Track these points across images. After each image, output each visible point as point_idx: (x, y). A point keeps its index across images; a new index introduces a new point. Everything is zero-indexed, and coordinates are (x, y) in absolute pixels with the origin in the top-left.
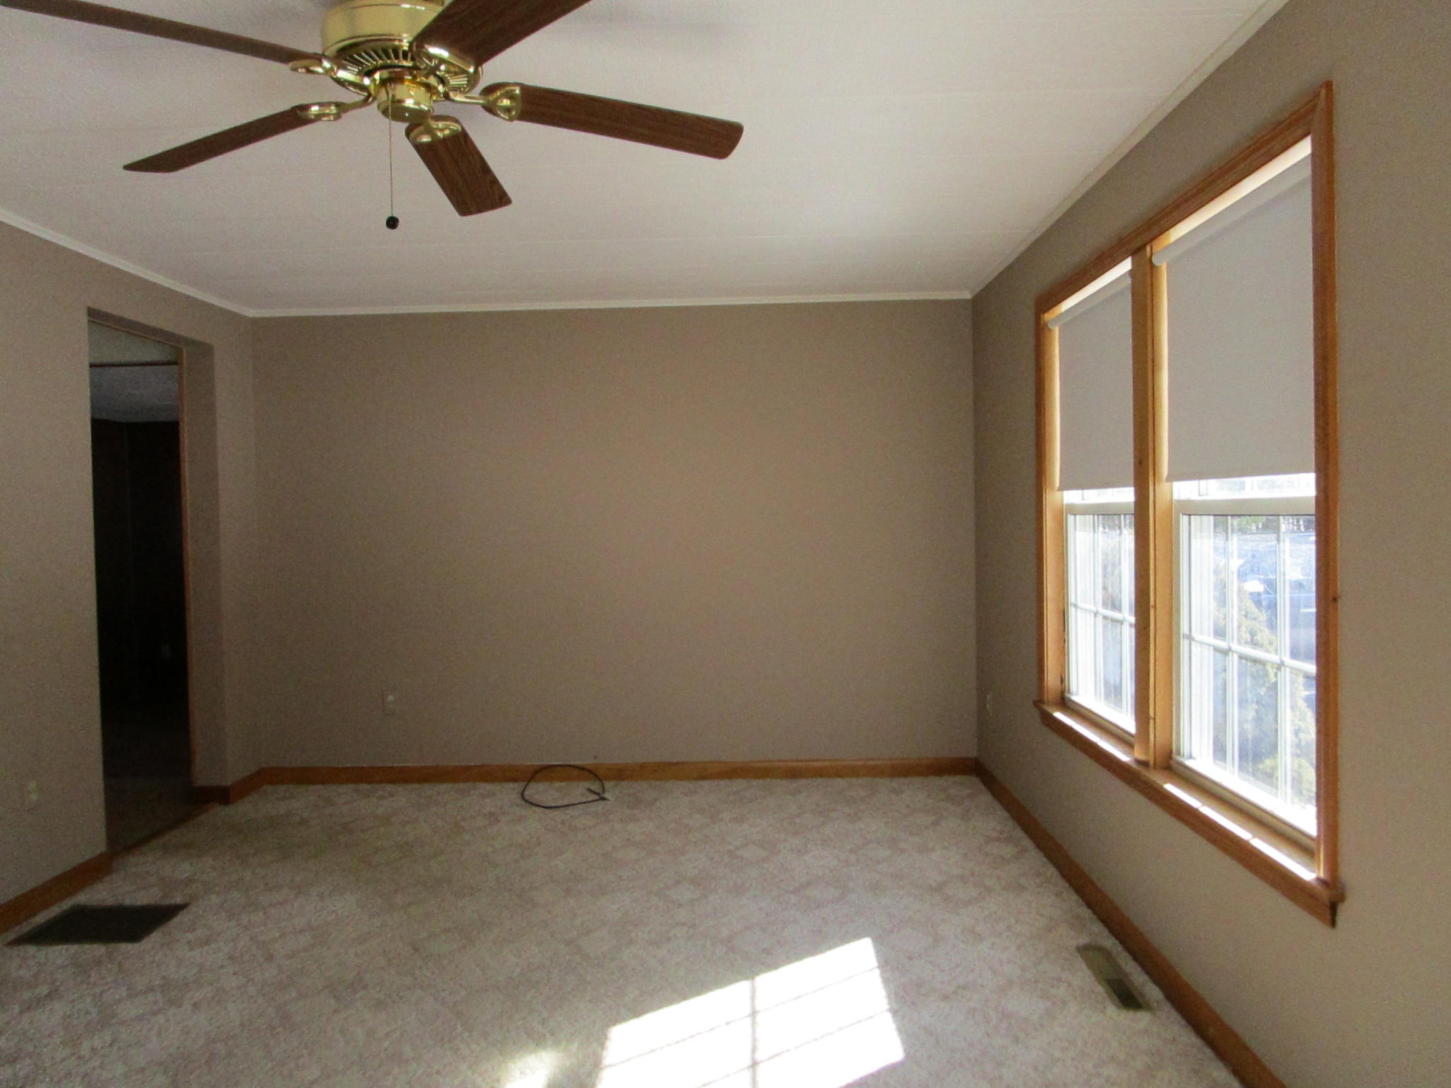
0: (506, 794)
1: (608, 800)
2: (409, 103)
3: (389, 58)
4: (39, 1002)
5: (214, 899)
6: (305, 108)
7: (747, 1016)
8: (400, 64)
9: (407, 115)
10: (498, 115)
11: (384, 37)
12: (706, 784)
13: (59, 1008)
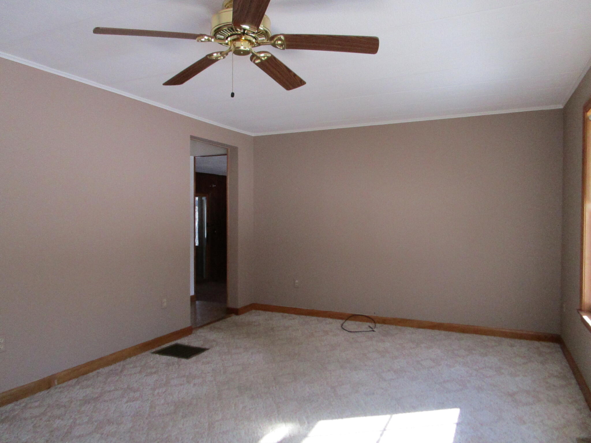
0: (337, 323)
1: (375, 331)
2: (242, 48)
3: (234, 31)
4: (151, 374)
5: (218, 348)
6: (211, 55)
7: (381, 431)
8: (238, 33)
9: (242, 53)
10: (277, 48)
11: (228, 24)
12: (421, 330)
13: (155, 377)
